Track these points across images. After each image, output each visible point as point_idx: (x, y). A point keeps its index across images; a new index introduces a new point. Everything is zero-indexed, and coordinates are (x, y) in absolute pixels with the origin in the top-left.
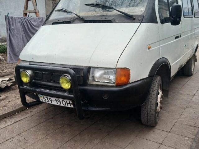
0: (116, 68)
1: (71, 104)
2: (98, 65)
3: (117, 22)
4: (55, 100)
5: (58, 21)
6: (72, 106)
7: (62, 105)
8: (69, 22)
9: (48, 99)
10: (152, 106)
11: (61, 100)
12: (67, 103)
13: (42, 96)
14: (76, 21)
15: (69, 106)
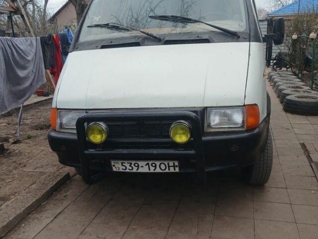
0: (244, 105)
1: (177, 166)
2: (217, 104)
3: (216, 42)
4: (148, 164)
5: (111, 42)
6: (177, 170)
7: (158, 170)
8: (137, 44)
9: (133, 165)
10: (269, 155)
11: (158, 163)
12: (169, 167)
13: (120, 162)
14: (146, 42)
15: (172, 170)
